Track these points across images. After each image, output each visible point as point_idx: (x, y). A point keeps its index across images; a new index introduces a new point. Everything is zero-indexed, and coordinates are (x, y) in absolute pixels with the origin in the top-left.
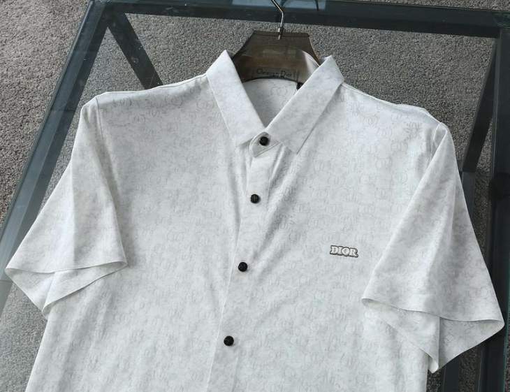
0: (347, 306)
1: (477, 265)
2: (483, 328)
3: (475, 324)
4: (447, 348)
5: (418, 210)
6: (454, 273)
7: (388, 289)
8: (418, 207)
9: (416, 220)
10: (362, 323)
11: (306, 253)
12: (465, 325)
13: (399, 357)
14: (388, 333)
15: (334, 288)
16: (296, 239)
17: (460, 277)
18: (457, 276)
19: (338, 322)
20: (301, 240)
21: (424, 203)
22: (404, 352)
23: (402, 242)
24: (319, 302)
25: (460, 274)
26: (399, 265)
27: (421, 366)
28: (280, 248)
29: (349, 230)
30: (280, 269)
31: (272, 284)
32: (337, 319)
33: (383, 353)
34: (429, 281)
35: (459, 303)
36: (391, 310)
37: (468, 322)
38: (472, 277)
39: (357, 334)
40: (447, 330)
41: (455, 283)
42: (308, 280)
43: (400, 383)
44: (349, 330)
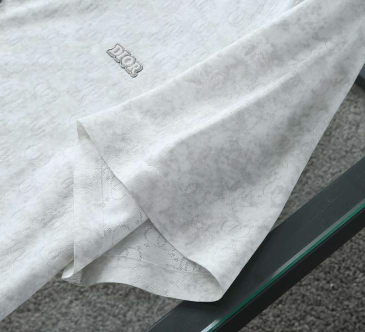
0: (59, 124)
1: (272, 193)
2: (196, 281)
3: (190, 268)
4: (114, 263)
5: (247, 53)
6: (232, 182)
7: (119, 132)
8: (251, 48)
9: (234, 66)
10: (53, 155)
11: (81, 32)
12: (176, 259)
13: (45, 225)
14: (64, 186)
15: (68, 92)
16: (87, 8)
17: (236, 194)
18: (233, 189)
19: (29, 134)
20: (92, 14)
21: (264, 48)
22: (57, 224)
23: (193, 85)
24: (34, 97)
25: (240, 190)
26: (165, 114)
27: (53, 254)
28: (56, 6)
29: (159, 40)
30: (33, 30)
31: (7, 39)
32: (32, 130)
33: (33, 206)
34: (171, 151)
35: (199, 225)
36: (97, 160)
37: (184, 258)
38: (251, 205)
39: (33, 164)
40: (142, 242)
41: (220, 195)
42: (49, 63)
43: (9, 258)
44: (30, 153)
